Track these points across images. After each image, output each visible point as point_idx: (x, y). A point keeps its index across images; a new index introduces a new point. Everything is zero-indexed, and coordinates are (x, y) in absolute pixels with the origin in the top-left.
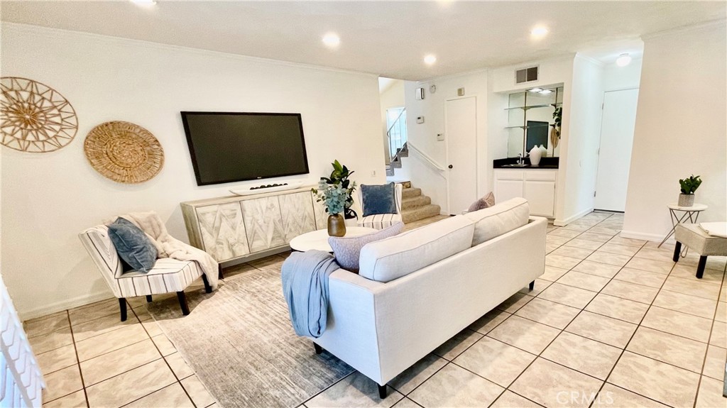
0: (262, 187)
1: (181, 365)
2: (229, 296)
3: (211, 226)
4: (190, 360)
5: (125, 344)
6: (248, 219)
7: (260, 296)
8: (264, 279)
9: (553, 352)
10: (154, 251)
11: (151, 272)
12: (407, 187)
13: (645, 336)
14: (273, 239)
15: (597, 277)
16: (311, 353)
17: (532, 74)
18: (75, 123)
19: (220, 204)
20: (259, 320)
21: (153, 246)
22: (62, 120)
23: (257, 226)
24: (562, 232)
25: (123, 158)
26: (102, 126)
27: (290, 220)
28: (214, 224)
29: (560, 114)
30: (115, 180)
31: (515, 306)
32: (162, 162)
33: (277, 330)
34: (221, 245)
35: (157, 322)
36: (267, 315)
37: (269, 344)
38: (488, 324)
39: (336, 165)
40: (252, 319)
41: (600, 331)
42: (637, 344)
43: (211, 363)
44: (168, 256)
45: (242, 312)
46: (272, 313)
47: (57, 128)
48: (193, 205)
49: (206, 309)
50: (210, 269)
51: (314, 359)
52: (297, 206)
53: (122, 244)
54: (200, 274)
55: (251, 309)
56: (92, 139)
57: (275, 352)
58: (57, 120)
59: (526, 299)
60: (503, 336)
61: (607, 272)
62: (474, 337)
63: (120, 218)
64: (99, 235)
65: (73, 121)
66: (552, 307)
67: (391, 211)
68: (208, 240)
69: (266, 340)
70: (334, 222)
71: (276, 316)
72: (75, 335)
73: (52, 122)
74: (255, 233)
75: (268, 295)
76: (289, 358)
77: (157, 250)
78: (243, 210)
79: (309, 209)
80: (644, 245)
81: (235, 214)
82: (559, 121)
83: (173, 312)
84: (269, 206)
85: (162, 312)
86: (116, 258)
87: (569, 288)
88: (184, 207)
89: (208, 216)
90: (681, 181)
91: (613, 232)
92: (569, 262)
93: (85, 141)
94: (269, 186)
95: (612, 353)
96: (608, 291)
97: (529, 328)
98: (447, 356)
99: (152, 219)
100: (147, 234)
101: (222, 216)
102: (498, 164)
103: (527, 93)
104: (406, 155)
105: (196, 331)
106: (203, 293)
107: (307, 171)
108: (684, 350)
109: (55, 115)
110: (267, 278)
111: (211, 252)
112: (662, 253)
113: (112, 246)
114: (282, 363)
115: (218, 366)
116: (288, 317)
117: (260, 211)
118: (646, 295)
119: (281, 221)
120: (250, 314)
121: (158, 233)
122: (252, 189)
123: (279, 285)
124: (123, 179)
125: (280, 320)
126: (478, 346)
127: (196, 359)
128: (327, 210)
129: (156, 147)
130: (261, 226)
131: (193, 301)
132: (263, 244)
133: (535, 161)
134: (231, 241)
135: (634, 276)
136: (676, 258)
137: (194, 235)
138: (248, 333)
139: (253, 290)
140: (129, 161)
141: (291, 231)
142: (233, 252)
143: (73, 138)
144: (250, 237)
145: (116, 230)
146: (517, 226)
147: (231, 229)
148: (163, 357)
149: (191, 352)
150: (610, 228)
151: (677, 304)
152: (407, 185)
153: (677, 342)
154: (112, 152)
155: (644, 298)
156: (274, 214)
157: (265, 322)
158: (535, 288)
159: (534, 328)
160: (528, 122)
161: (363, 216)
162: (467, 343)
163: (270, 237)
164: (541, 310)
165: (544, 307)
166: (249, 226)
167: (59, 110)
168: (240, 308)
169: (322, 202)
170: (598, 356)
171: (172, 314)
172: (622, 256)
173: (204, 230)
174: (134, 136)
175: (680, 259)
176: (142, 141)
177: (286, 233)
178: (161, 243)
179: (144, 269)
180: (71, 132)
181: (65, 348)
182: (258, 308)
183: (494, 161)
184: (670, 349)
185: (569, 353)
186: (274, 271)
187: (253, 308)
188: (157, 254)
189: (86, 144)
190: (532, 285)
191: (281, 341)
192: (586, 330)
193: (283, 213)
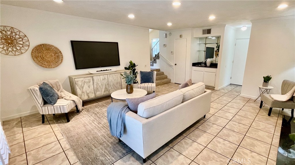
0: (101, 71)
1: (65, 145)
2: (86, 114)
3: (80, 86)
4: (69, 142)
5: (43, 134)
6: (95, 83)
7: (98, 115)
8: (100, 107)
9: (212, 145)
10: (57, 97)
11: (55, 105)
12: (158, 71)
13: (248, 140)
14: (104, 91)
15: (230, 114)
16: (117, 141)
17: (209, 31)
18: (28, 44)
19: (84, 78)
20: (97, 126)
21: (57, 94)
22: (23, 43)
23: (98, 86)
24: (218, 93)
25: (47, 58)
26: (39, 46)
27: (112, 84)
28: (81, 85)
29: (219, 47)
30: (43, 67)
31: (198, 124)
32: (62, 60)
33: (104, 131)
34: (84, 94)
35: (56, 124)
36: (101, 123)
37: (101, 137)
38: (187, 132)
39: (131, 63)
40: (94, 125)
41: (230, 137)
42: (244, 143)
43: (77, 144)
44: (62, 98)
45: (91, 122)
46: (103, 123)
47: (21, 46)
48: (74, 78)
49: (76, 119)
50: (79, 103)
51: (118, 144)
52: (115, 79)
53: (44, 94)
54: (75, 105)
55: (94, 121)
56: (35, 50)
57: (103, 140)
58: (21, 43)
59: (202, 121)
60: (193, 137)
61: (234, 111)
62: (181, 137)
63: (44, 83)
64: (35, 90)
65: (27, 43)
66: (212, 126)
67: (151, 82)
68: (79, 91)
69: (99, 135)
70: (129, 87)
71: (104, 124)
72: (23, 128)
73: (19, 43)
74: (98, 89)
75: (101, 115)
76: (108, 143)
77: (58, 96)
78: (93, 80)
79: (119, 80)
80: (249, 100)
81: (90, 81)
82: (218, 49)
83: (63, 120)
84: (104, 79)
85: (58, 120)
86: (41, 99)
87: (219, 118)
88: (70, 78)
89: (79, 82)
90: (264, 77)
91: (237, 94)
92: (219, 106)
93: (32, 51)
94: (104, 70)
95: (234, 147)
96: (234, 120)
97: (203, 134)
98: (170, 145)
99: (57, 83)
100: (54, 89)
101: (85, 82)
102: (194, 65)
103: (206, 38)
104: (159, 59)
105: (72, 129)
106: (76, 113)
107: (119, 65)
108: (262, 147)
109: (20, 41)
110: (101, 107)
111: (80, 96)
112: (256, 104)
113: (40, 95)
114: (106, 145)
115: (80, 145)
116: (109, 125)
117: (100, 80)
118: (248, 122)
119: (108, 84)
120: (94, 123)
121: (59, 89)
122: (97, 71)
123: (106, 111)
124: (46, 66)
125: (105, 126)
126: (183, 142)
127: (71, 142)
128: (126, 83)
129: (60, 54)
130: (100, 86)
131: (72, 116)
132: (101, 93)
133: (208, 64)
134: (88, 92)
135: (244, 114)
136: (261, 107)
137: (73, 89)
138: (93, 131)
139: (96, 112)
140: (49, 59)
141: (112, 88)
142: (89, 96)
143: (27, 50)
144: (96, 90)
145: (42, 88)
146: (200, 94)
147: (88, 87)
148: (58, 140)
149: (69, 139)
150: (236, 92)
151: (260, 127)
152: (158, 70)
153: (259, 143)
154: (42, 55)
155: (248, 124)
156: (105, 82)
157: (100, 126)
158: (206, 117)
159: (205, 135)
160: (207, 47)
161: (141, 83)
162: (178, 140)
163: (103, 91)
164: (208, 127)
165: (209, 125)
166: (95, 86)
167: (22, 39)
168: (90, 120)
169: (124, 79)
170: (229, 148)
171: (63, 121)
172: (240, 105)
173: (77, 87)
174: (52, 50)
175: (262, 107)
176: (55, 51)
177: (110, 89)
178: (60, 93)
179: (53, 104)
180: (27, 48)
181: (19, 134)
182: (97, 120)
183: (193, 63)
184: (257, 146)
185: (217, 146)
186: (104, 104)
187: (95, 120)
188: (58, 97)
189: (32, 52)
190: (205, 116)
191: (105, 135)
192: (225, 136)
193: (109, 81)
